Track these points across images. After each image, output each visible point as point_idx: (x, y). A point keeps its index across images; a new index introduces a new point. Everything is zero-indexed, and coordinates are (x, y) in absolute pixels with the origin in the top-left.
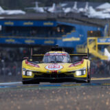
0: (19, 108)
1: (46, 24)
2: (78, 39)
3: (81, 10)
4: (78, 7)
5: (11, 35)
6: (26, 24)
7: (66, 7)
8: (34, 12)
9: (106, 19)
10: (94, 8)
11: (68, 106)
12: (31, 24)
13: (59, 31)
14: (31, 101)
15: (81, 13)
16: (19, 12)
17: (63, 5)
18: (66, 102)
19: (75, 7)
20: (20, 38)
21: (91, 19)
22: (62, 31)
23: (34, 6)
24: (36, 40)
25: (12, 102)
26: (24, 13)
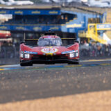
0: (26, 86)
5: (21, 23)
6: (33, 12)
11: (70, 85)
12: (39, 13)
13: (63, 18)
14: (37, 81)
18: (68, 80)
20: (29, 25)
22: (66, 18)
25: (20, 82)
26: (32, 3)
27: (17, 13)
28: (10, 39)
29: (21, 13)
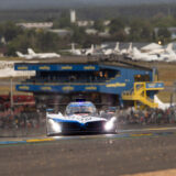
1: (87, 68)
2: (124, 85)
3: (124, 51)
4: (121, 48)
5: (47, 81)
6: (64, 68)
7: (106, 48)
8: (70, 55)
9: (152, 62)
10: (139, 48)
12: (70, 68)
15: (124, 54)
16: (54, 55)
17: (103, 46)
19: (117, 48)
20: (57, 84)
21: (135, 61)
23: (70, 48)
24: (76, 87)
26: (58, 56)
27: (41, 68)
28: (33, 103)
29: (48, 68)
